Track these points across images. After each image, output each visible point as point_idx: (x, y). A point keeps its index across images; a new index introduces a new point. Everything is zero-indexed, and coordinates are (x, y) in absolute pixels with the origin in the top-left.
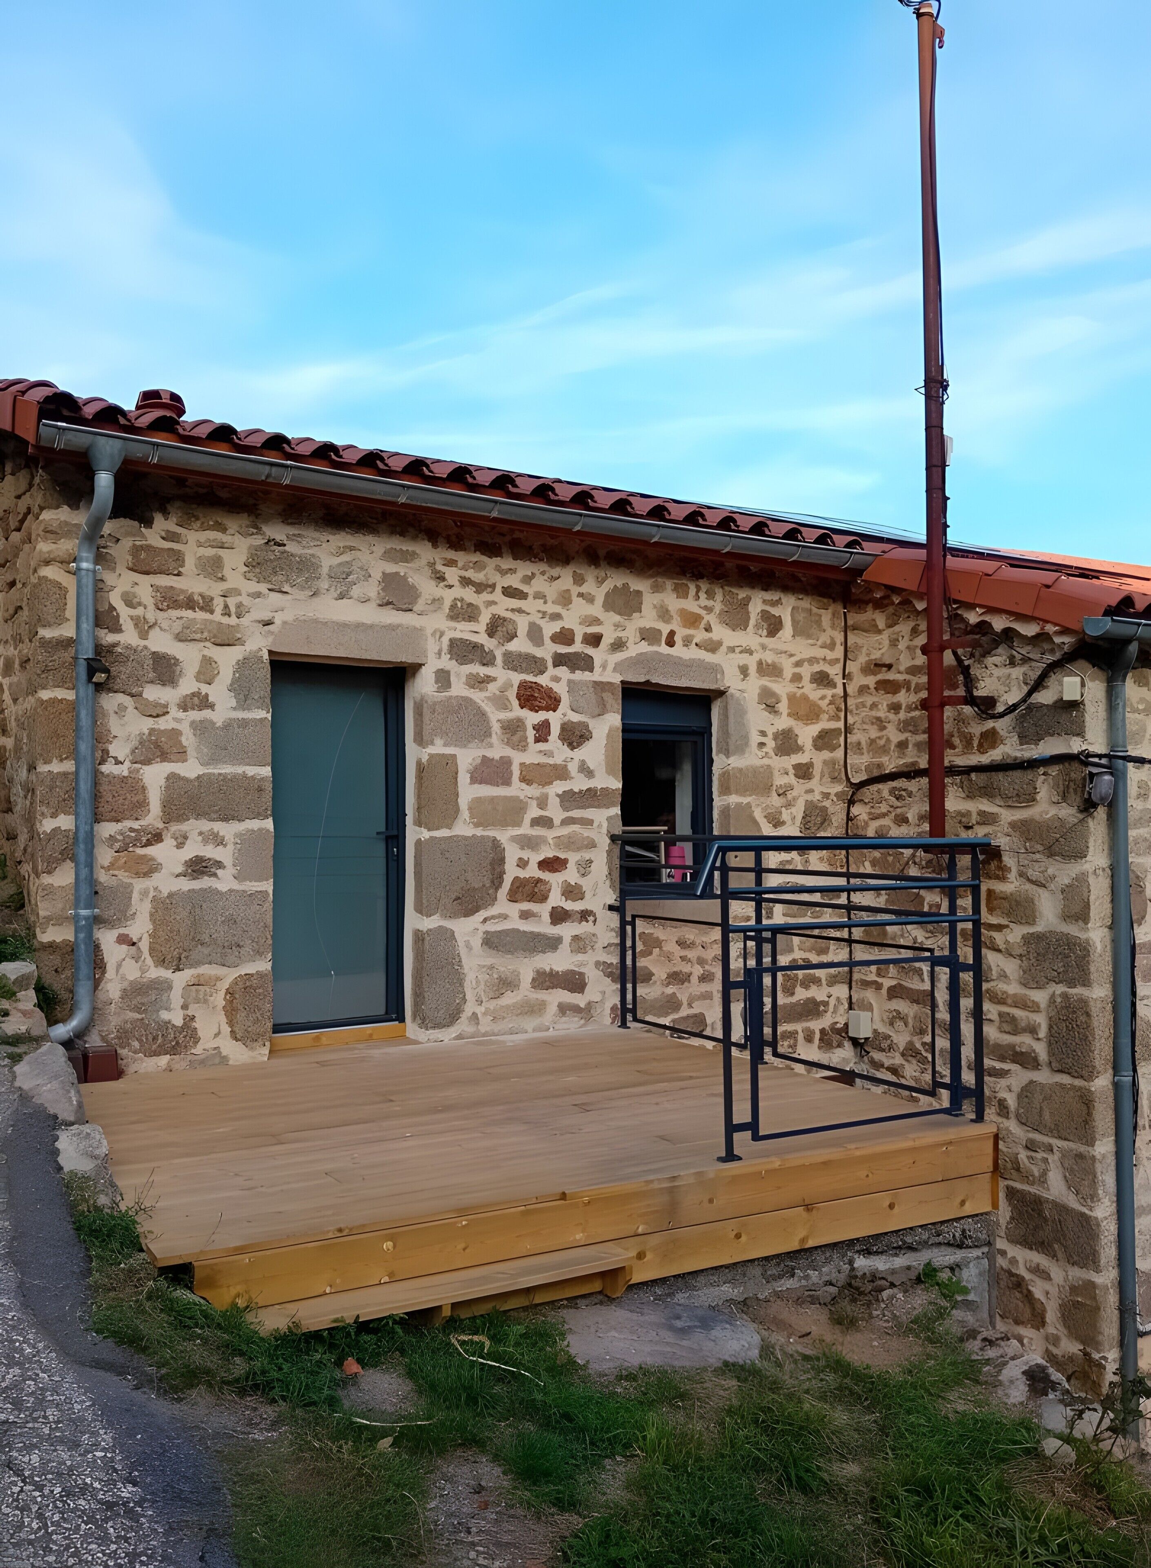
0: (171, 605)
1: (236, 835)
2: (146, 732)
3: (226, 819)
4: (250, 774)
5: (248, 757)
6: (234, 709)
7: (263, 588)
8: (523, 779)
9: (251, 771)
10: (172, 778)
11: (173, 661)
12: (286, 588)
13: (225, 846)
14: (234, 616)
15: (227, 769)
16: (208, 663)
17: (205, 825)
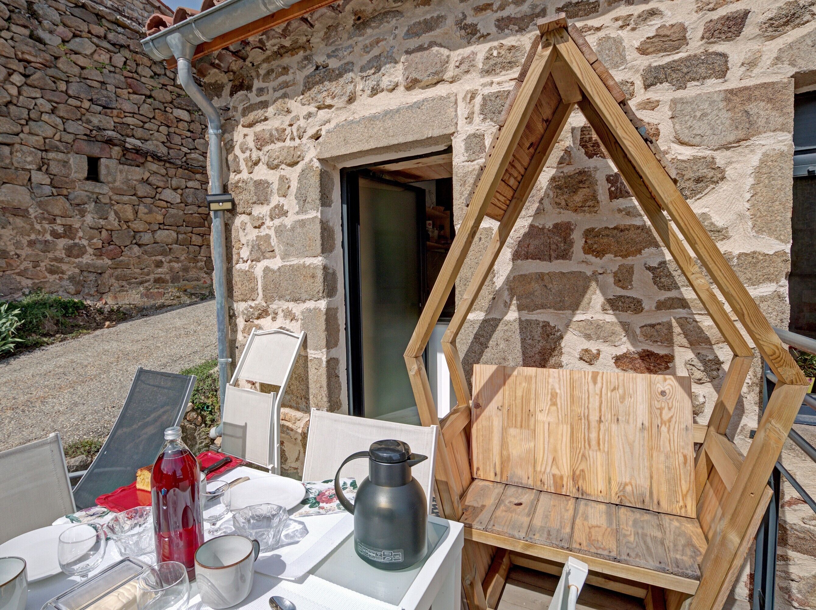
0: (263, 144)
1: (302, 312)
2: (255, 239)
3: (296, 300)
4: (308, 263)
5: (307, 250)
6: (298, 213)
7: (312, 108)
8: (588, 250)
9: (309, 261)
10: (267, 270)
11: (266, 185)
12: (328, 101)
13: (297, 320)
14: (297, 139)
15: (294, 261)
16: (283, 179)
17: (285, 305)
